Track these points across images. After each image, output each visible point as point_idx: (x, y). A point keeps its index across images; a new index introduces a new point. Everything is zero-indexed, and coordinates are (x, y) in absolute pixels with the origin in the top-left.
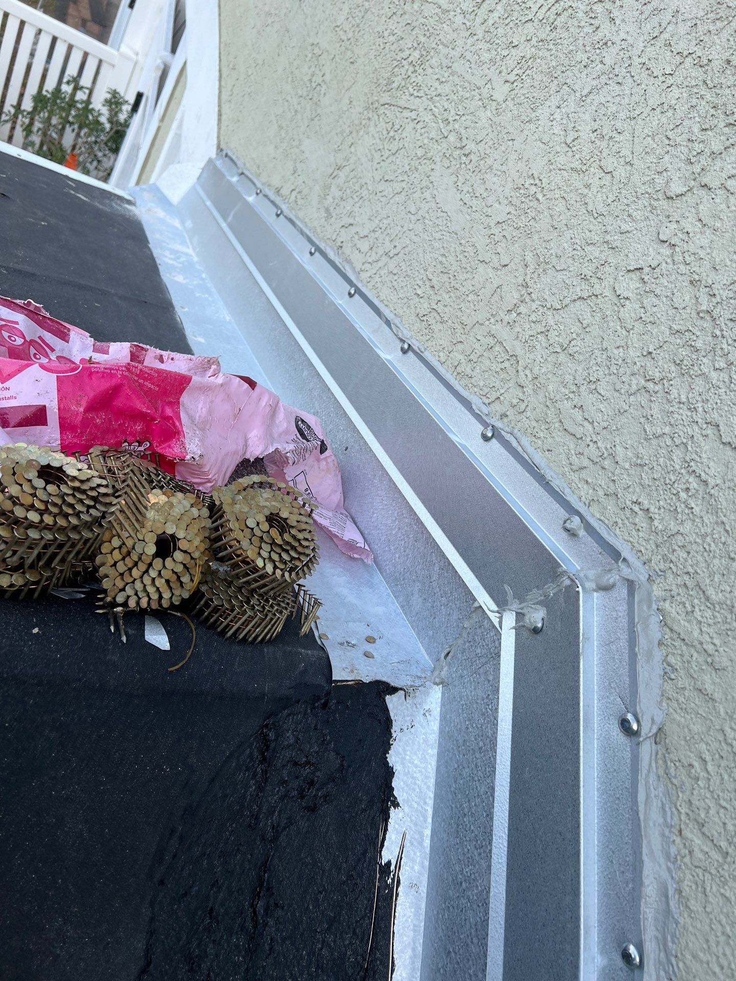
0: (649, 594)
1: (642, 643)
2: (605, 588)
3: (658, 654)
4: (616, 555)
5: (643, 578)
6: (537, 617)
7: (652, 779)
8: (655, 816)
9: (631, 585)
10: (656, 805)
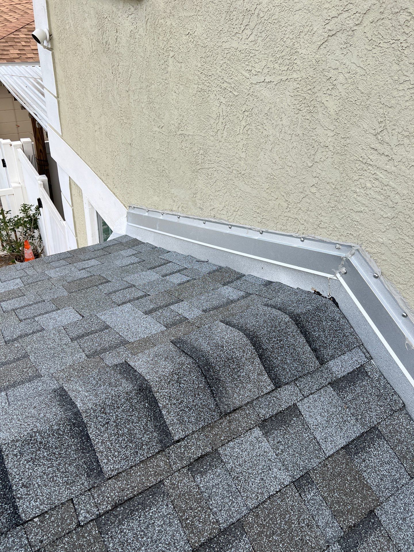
0: (362, 249)
1: (367, 259)
2: (353, 255)
3: (372, 259)
4: (351, 246)
5: (359, 247)
6: (344, 270)
7: (386, 282)
8: (391, 288)
9: (358, 250)
10: (390, 286)
